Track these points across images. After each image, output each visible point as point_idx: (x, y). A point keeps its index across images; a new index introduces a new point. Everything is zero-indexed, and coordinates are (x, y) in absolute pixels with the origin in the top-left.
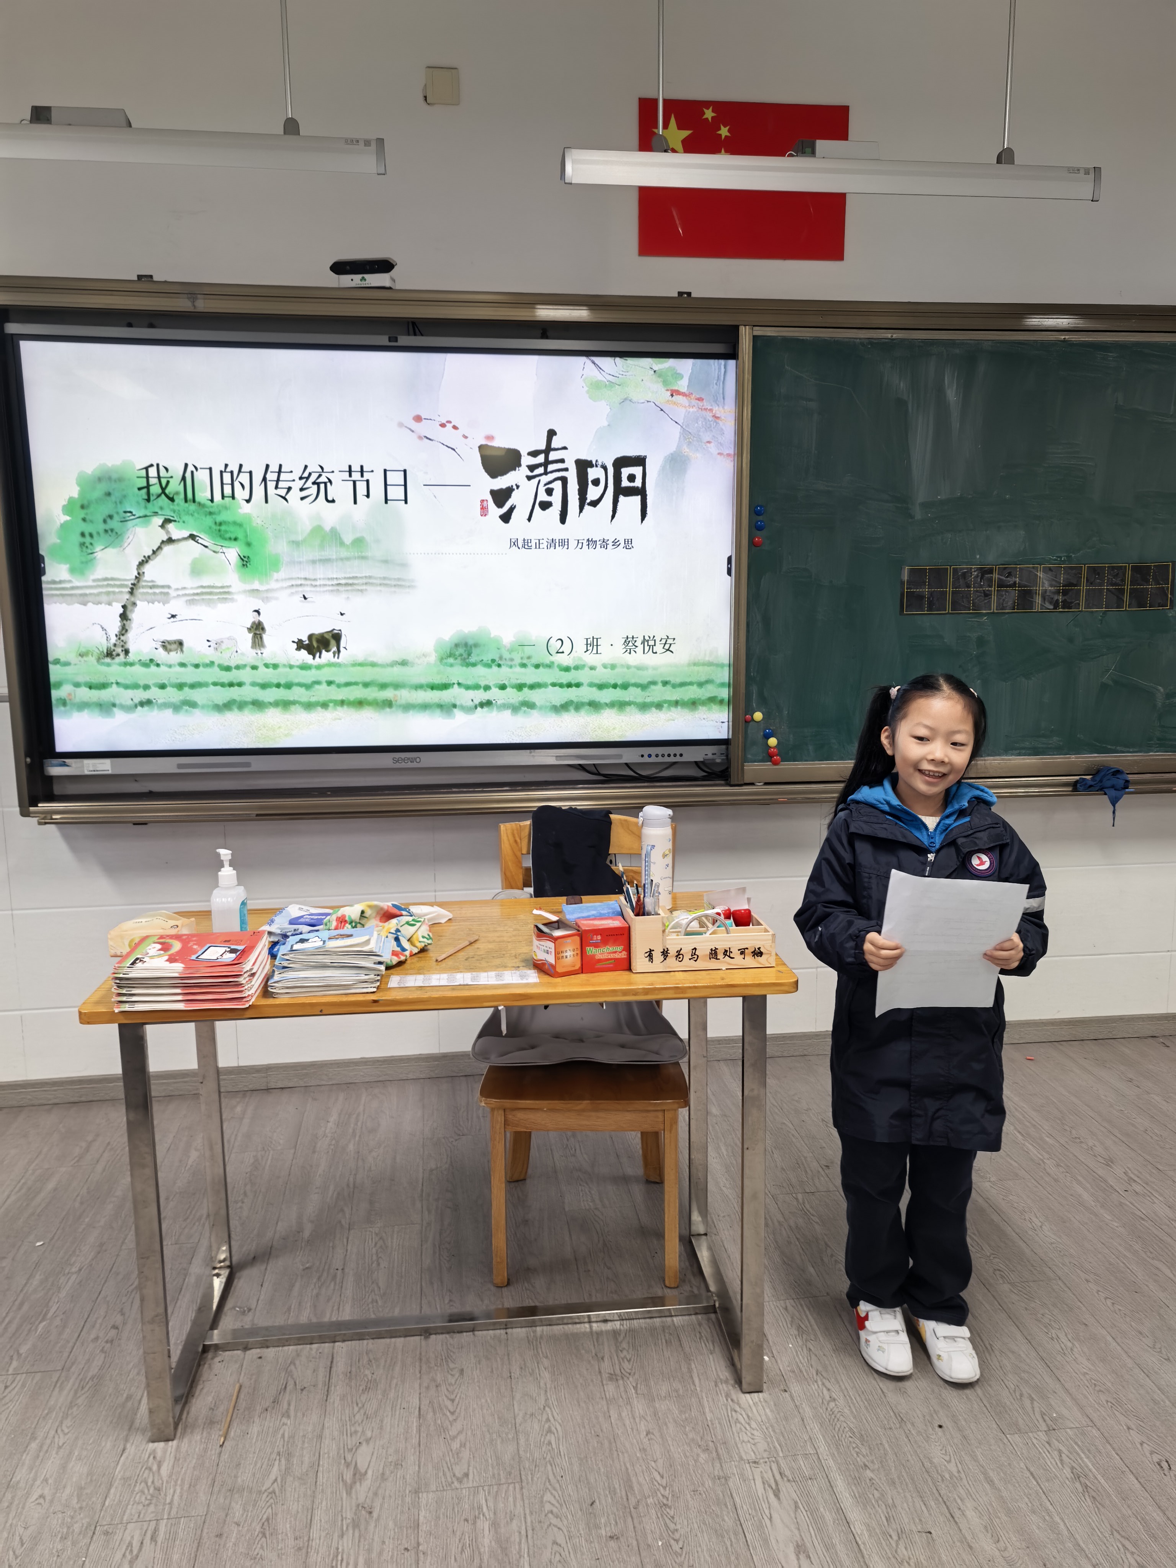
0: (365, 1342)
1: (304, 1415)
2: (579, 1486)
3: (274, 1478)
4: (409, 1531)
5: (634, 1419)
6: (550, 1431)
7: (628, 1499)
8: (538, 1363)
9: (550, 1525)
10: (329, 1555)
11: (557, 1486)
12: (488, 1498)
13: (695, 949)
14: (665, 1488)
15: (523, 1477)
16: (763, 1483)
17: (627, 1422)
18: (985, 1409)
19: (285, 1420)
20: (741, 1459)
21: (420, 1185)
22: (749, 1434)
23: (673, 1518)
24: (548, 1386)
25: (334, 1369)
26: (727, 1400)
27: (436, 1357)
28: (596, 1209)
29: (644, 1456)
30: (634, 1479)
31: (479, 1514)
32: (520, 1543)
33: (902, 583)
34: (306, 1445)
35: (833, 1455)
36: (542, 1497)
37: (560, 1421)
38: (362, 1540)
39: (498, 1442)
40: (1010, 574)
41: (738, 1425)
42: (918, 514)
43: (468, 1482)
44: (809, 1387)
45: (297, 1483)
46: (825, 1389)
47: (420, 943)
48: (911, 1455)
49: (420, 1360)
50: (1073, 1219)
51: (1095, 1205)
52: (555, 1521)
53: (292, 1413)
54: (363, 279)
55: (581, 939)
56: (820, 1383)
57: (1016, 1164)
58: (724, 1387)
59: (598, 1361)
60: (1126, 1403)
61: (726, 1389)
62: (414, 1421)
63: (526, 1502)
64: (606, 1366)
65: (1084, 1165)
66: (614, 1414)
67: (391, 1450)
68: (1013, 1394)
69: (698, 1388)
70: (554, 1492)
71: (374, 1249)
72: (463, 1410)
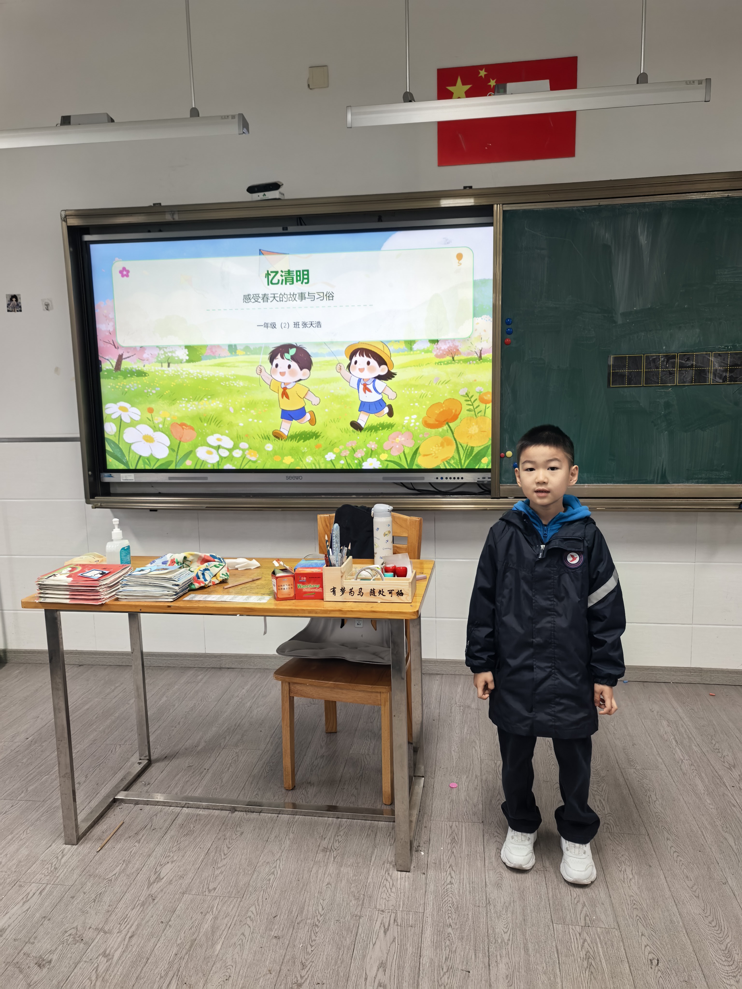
0: (199, 809)
1: (147, 843)
2: (273, 906)
3: (115, 873)
4: (168, 913)
5: (325, 874)
6: (273, 873)
7: (296, 918)
8: (286, 835)
9: (245, 924)
10: (121, 918)
11: (261, 904)
12: (220, 903)
13: (361, 589)
14: (321, 916)
15: (245, 895)
16: (381, 924)
17: (319, 876)
18: (548, 905)
19: (137, 844)
20: (376, 907)
21: (275, 729)
22: (388, 894)
23: (317, 933)
24: (286, 849)
25: (175, 822)
26: (385, 873)
27: (233, 823)
28: (368, 754)
29: (319, 896)
30: (306, 908)
31: (210, 911)
32: (224, 931)
33: (609, 366)
34: (140, 858)
35: (433, 915)
36: (249, 908)
37: (282, 869)
38: (142, 913)
39: (241, 875)
40: (688, 359)
41: (384, 888)
42: (620, 321)
43: (213, 893)
44: (440, 874)
45: (125, 878)
46: (450, 876)
47: (220, 578)
48: (483, 924)
49: (223, 824)
50: (681, 799)
51: (704, 793)
52: (249, 922)
53: (142, 841)
54: (264, 195)
55: (294, 579)
56: (448, 872)
57: (661, 761)
58: (387, 866)
59: (322, 839)
60: (650, 918)
61: (388, 866)
62: (203, 855)
63: (239, 909)
64: (325, 843)
65: (711, 767)
66: (314, 870)
67: (182, 869)
68: (573, 900)
69: (371, 864)
70: (257, 907)
71: (231, 761)
72: (231, 854)
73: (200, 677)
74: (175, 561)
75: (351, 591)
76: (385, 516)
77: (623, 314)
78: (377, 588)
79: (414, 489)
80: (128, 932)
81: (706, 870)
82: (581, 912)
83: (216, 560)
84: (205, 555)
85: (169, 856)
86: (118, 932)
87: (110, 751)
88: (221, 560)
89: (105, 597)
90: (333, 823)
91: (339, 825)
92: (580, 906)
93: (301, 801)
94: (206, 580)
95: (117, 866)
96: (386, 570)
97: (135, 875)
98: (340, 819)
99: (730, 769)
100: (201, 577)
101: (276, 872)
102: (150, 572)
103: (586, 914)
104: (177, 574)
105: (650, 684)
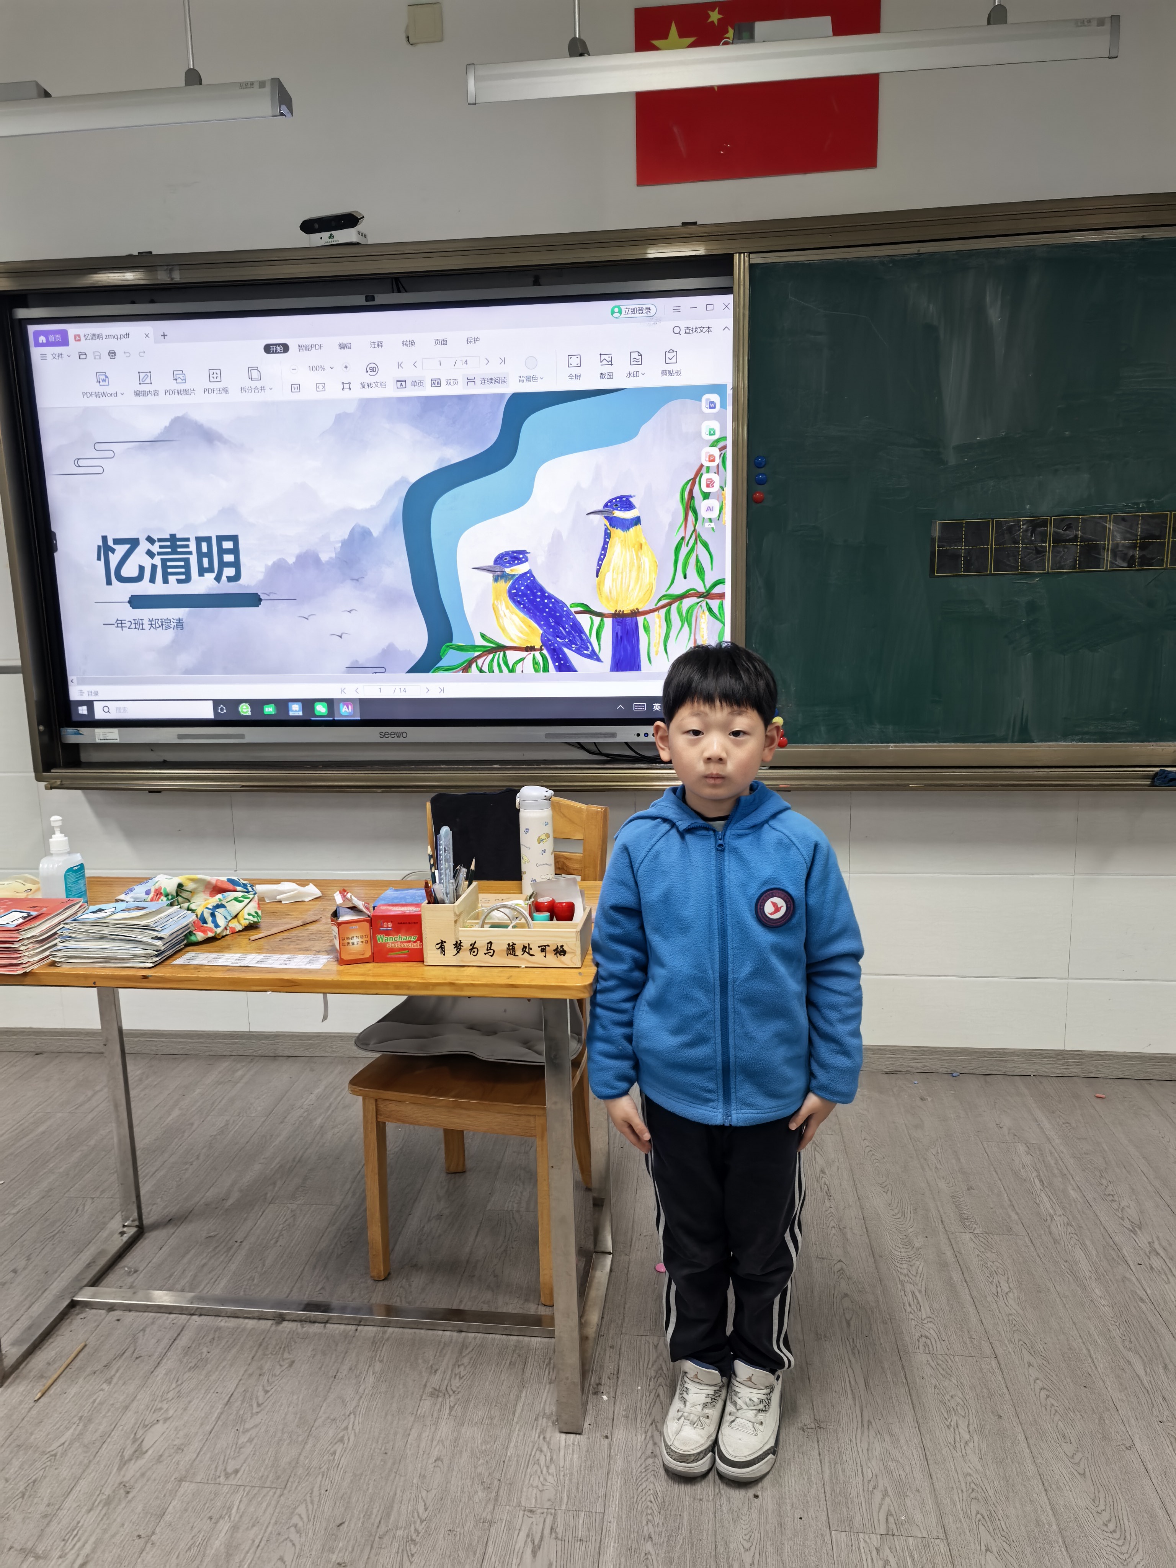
0: (220, 1318)
1: (124, 1383)
2: (338, 1504)
3: (63, 1441)
4: (152, 1519)
5: (432, 1442)
6: (341, 1440)
7: (378, 1527)
8: (369, 1366)
9: (286, 1539)
10: (68, 1527)
11: (316, 1499)
12: (244, 1499)
13: (491, 943)
14: (422, 1521)
15: (289, 1484)
16: (528, 1536)
17: (423, 1445)
18: (823, 1495)
19: (105, 1386)
20: (519, 1505)
21: (360, 1167)
22: (542, 1478)
23: (413, 1555)
24: (367, 1391)
25: (177, 1342)
26: (539, 1437)
27: (277, 1344)
28: (518, 1211)
29: (420, 1484)
30: (396, 1507)
31: (226, 1514)
32: (247, 1552)
33: (933, 540)
34: (109, 1414)
35: (619, 1518)
36: (295, 1508)
37: (357, 1431)
38: (105, 1518)
39: (286, 1443)
40: (1069, 527)
41: (536, 1467)
42: (952, 459)
43: (234, 1479)
44: (635, 1438)
45: (80, 1450)
46: (651, 1442)
47: (246, 919)
48: (708, 1535)
49: (260, 1345)
50: (1052, 1289)
51: (1090, 1277)
52: (294, 1536)
53: (115, 1380)
54: (331, 236)
55: (371, 925)
56: (649, 1434)
57: (1016, 1217)
58: (543, 1422)
59: (430, 1373)
60: (1001, 1518)
61: (544, 1424)
62: (219, 1407)
63: (277, 1511)
64: (435, 1380)
65: (1102, 1228)
66: (414, 1433)
67: (181, 1434)
68: (866, 1484)
69: (515, 1420)
70: (310, 1506)
71: (281, 1226)
72: (271, 1403)
73: (239, 1073)
74: (162, 891)
75: (473, 948)
76: (539, 807)
77: (958, 449)
78: (519, 942)
79: (600, 754)
80: (78, 1555)
81: (1097, 1421)
82: (880, 1508)
83: (238, 888)
84: (217, 880)
85: (161, 1409)
86: (60, 1557)
87: (74, 1211)
88: (247, 889)
89: (31, 960)
90: (451, 1342)
91: (463, 1345)
92: (878, 1495)
93: (398, 1300)
94: (217, 926)
95: (67, 1429)
96: (537, 908)
97: (98, 1444)
98: (464, 1334)
99: (1133, 1231)
100: (209, 919)
101: (346, 1438)
102: (114, 913)
103: (889, 1510)
104: (161, 918)
105: (995, 1078)
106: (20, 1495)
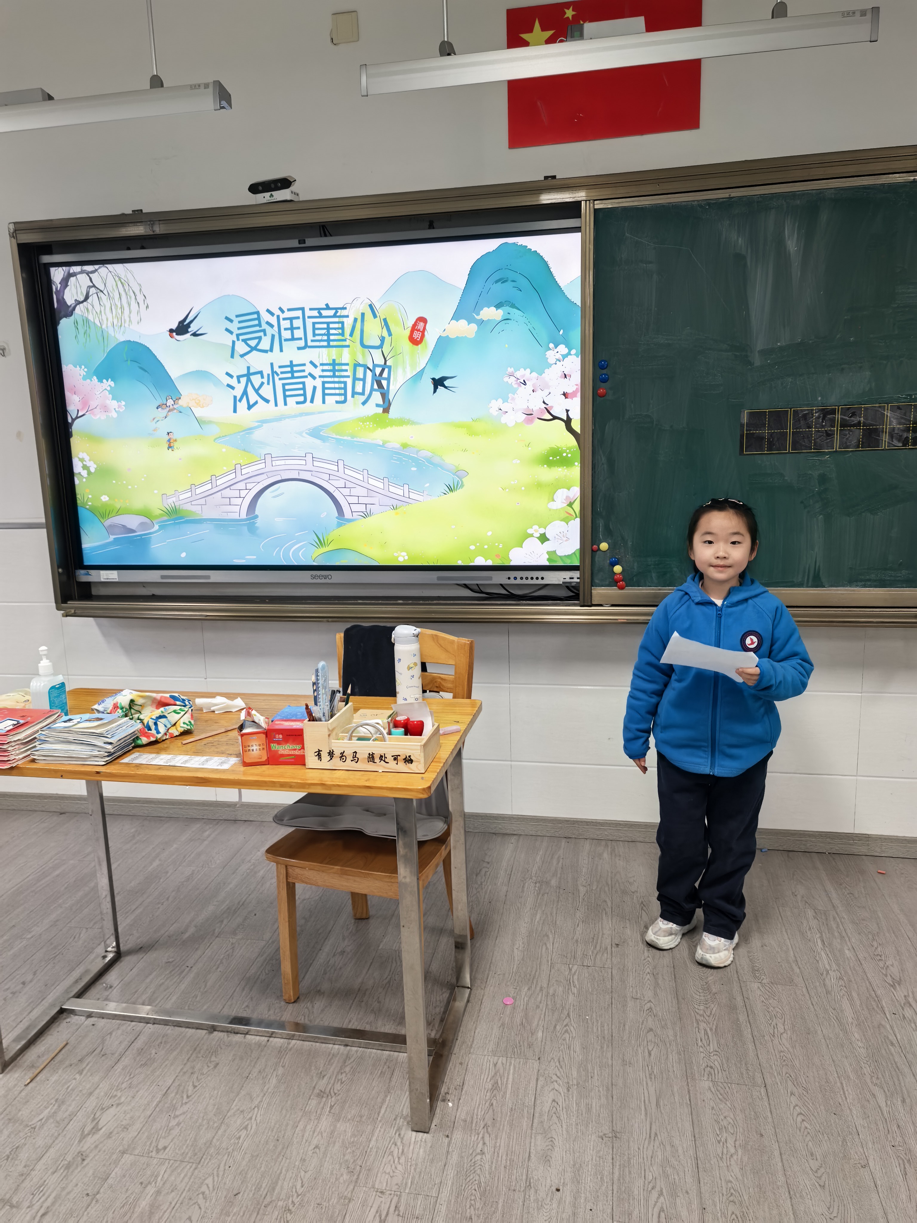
0: (168, 1027)
1: (91, 1075)
2: (237, 1178)
4: (98, 1182)
5: (314, 1133)
6: (246, 1128)
7: (265, 1198)
8: (274, 1070)
9: (195, 1203)
10: (37, 1185)
11: (221, 1173)
12: (168, 1170)
13: (356, 752)
14: (298, 1196)
15: (203, 1160)
16: (377, 1212)
17: (306, 1135)
18: (611, 1192)
19: (77, 1076)
20: (373, 1187)
22: (393, 1167)
24: (269, 1090)
25: (134, 1044)
26: (395, 1134)
27: (207, 1050)
29: (300, 1165)
30: (280, 1183)
31: (153, 1181)
32: (165, 1212)
33: (742, 425)
34: (78, 1098)
35: (449, 1202)
36: (205, 1179)
37: (258, 1122)
38: (65, 1179)
39: (204, 1128)
40: (854, 414)
41: (390, 1157)
42: (757, 362)
43: (163, 1153)
44: (469, 1138)
45: (53, 1125)
46: (481, 1142)
47: (182, 727)
48: (516, 1219)
49: (195, 1049)
50: (819, 1032)
51: (852, 1023)
52: (201, 1201)
53: (85, 1072)
54: (272, 195)
55: (267, 737)
56: (481, 1136)
57: (798, 971)
58: (400, 1121)
59: (320, 1078)
60: (751, 1219)
61: (401, 1124)
62: (159, 1096)
63: (191, 1180)
64: (322, 1084)
65: (867, 982)
66: (301, 1126)
67: (128, 1116)
68: (646, 1185)
69: (379, 1119)
70: (216, 1178)
71: (223, 956)
72: (197, 1096)
74: (118, 705)
75: (342, 756)
76: (409, 642)
77: (763, 353)
78: (377, 752)
79: (482, 592)
80: (41, 1207)
81: (840, 1143)
82: (655, 1205)
83: (178, 703)
84: (161, 697)
85: (116, 1096)
86: (29, 1207)
87: (72, 938)
88: (185, 703)
89: (17, 757)
90: (338, 1054)
91: (347, 1057)
92: (655, 1194)
93: (302, 1019)
94: (158, 732)
95: (46, 1108)
96: (396, 725)
97: (66, 1121)
98: (349, 1048)
99: (893, 986)
100: (153, 727)
101: (249, 1126)
102: (79, 722)
103: (662, 1207)
104: (113, 728)
105: (796, 854)
106: (6, 1158)
